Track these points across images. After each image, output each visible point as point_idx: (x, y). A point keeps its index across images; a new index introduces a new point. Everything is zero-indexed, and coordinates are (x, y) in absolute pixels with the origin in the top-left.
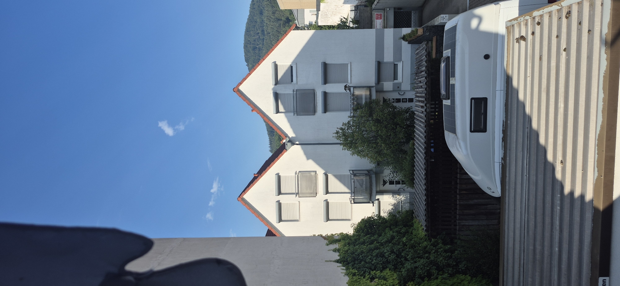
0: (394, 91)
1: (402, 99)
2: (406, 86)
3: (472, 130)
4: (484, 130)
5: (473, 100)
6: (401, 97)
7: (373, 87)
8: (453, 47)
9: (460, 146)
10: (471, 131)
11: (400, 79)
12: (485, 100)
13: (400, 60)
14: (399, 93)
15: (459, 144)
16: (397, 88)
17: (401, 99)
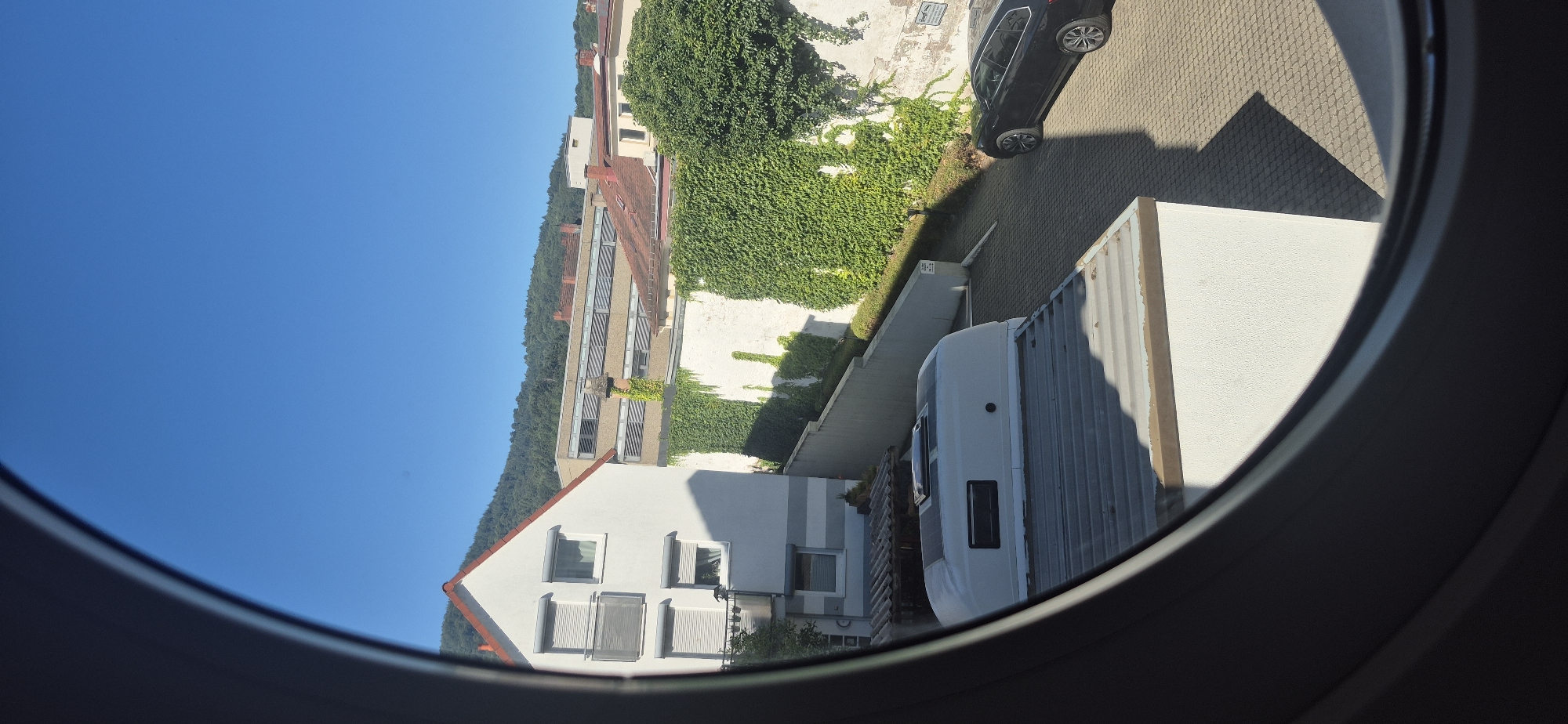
0: (826, 616)
1: (846, 637)
2: (853, 607)
3: (973, 543)
4: (996, 544)
5: (971, 486)
6: (843, 633)
7: (779, 595)
8: (931, 396)
9: (952, 578)
10: (971, 546)
11: (840, 592)
12: (992, 486)
13: (841, 550)
14: (838, 623)
15: (951, 573)
16: (834, 612)
17: (841, 637)
